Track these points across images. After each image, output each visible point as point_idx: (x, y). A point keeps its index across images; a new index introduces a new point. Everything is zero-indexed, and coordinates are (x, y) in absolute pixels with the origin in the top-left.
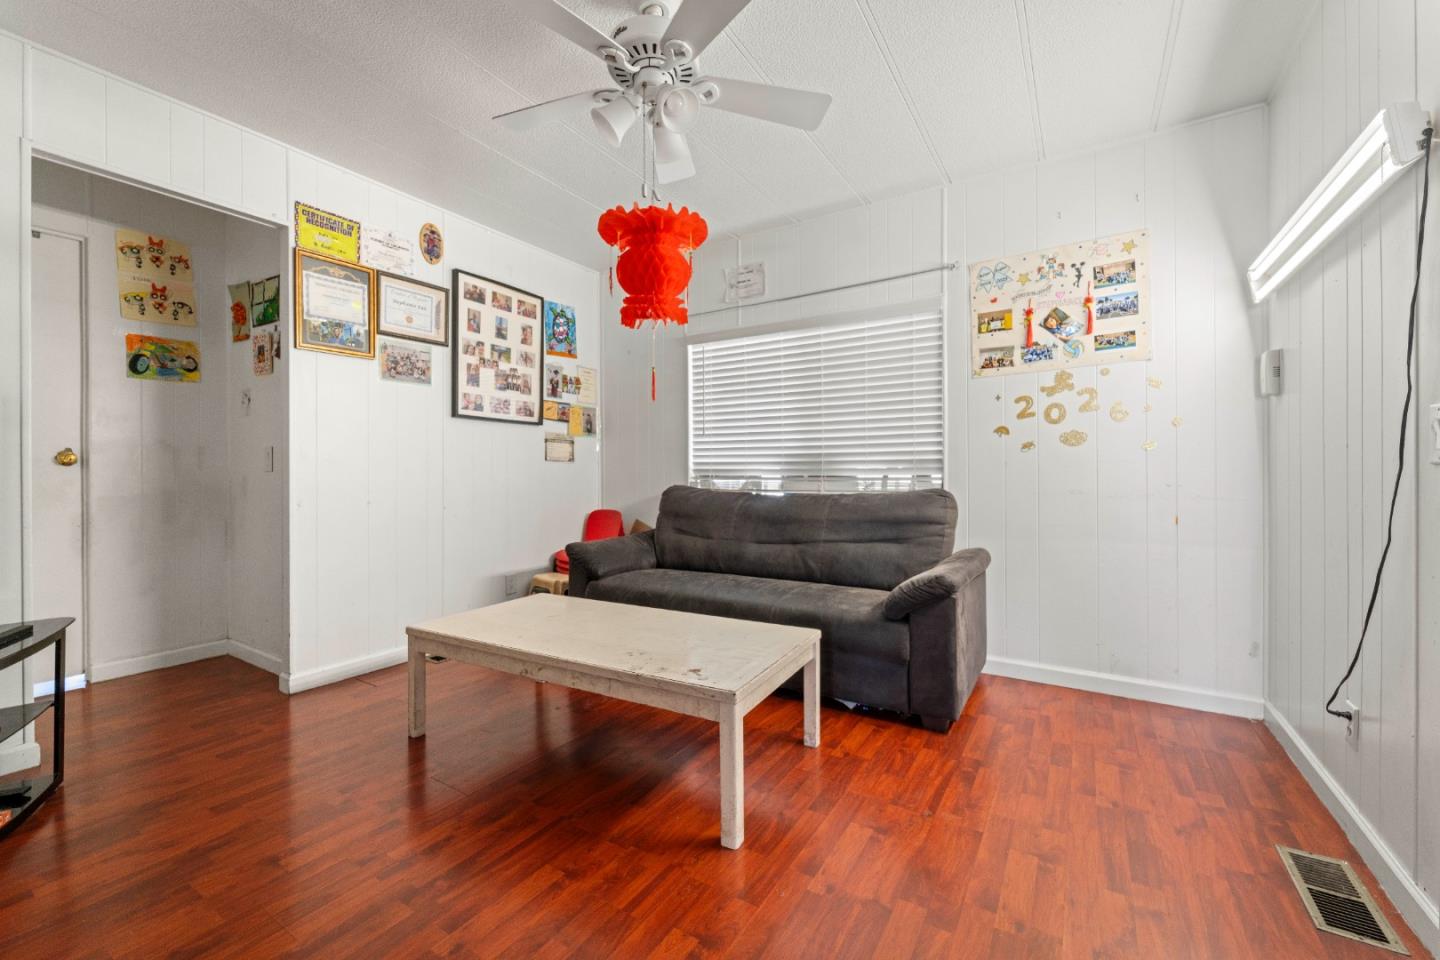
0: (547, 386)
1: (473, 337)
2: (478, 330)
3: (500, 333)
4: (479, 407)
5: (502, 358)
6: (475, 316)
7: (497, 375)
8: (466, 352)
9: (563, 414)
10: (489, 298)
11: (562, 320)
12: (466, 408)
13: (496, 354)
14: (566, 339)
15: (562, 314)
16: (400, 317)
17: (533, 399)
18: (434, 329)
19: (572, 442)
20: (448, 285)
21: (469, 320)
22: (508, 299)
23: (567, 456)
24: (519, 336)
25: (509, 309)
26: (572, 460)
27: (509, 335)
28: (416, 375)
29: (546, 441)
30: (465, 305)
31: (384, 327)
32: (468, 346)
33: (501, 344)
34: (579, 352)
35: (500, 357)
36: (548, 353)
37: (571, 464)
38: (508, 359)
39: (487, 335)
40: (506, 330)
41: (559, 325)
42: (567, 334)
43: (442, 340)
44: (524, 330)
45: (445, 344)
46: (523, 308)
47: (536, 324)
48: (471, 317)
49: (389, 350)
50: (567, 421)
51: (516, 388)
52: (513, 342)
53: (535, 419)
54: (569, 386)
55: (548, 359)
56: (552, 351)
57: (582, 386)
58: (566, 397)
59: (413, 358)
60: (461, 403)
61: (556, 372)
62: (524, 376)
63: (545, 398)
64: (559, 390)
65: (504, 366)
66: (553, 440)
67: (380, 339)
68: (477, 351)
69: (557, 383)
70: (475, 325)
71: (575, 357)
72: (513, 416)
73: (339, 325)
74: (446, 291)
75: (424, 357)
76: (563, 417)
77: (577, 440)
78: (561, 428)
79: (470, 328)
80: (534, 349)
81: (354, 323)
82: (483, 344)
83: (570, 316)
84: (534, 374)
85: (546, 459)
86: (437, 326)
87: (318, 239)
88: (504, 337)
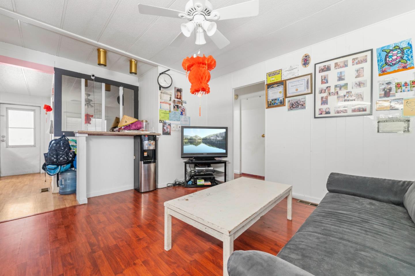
0: (379, 93)
1: (324, 86)
3: (340, 79)
5: (342, 89)
6: (325, 77)
13: (338, 89)
14: (399, 61)
16: (294, 90)
18: (306, 89)
19: (409, 121)
21: (322, 80)
23: (403, 129)
24: (355, 74)
28: (300, 107)
29: (379, 122)
30: (319, 76)
31: (288, 95)
32: (322, 90)
33: (342, 83)
35: (340, 89)
37: (407, 134)
38: (346, 88)
39: (333, 81)
40: (344, 76)
42: (402, 58)
43: (310, 92)
45: (311, 93)
46: (356, 61)
47: (367, 64)
48: (323, 78)
49: (291, 102)
52: (350, 79)
54: (404, 88)
56: (383, 73)
59: (299, 102)
61: (388, 83)
66: (385, 121)
67: (287, 100)
68: (327, 91)
69: (390, 89)
70: (325, 80)
72: (351, 113)
73: (276, 99)
74: (311, 74)
75: (303, 100)
77: (412, 119)
78: (396, 114)
79: (322, 83)
81: (280, 97)
82: (330, 87)
84: (365, 90)
85: (378, 132)
86: (308, 88)
87: (272, 79)
88: (343, 79)
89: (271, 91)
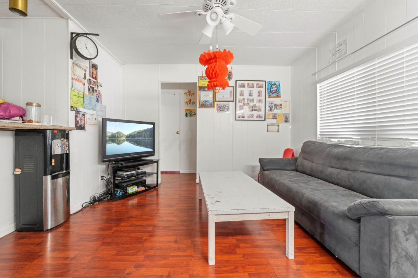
0: (268, 108)
1: (242, 98)
3: (250, 95)
4: (244, 117)
5: (251, 102)
6: (242, 92)
7: (249, 107)
8: (239, 102)
9: (275, 116)
10: (246, 85)
11: (274, 86)
12: (239, 117)
13: (249, 101)
14: (276, 92)
15: (275, 84)
16: (221, 96)
17: (262, 113)
18: (230, 98)
19: (279, 126)
20: (234, 85)
21: (240, 93)
22: (253, 84)
23: (277, 130)
24: (257, 94)
25: (253, 87)
26: (278, 131)
28: (225, 110)
29: (268, 125)
30: (238, 89)
31: (217, 100)
32: (240, 100)
33: (251, 98)
34: (281, 96)
35: (250, 102)
36: (268, 98)
37: (278, 133)
38: (253, 102)
39: (246, 96)
40: (252, 94)
41: (273, 88)
42: (277, 90)
43: (232, 100)
44: (259, 92)
45: (233, 101)
46: (258, 86)
47: (263, 90)
48: (241, 92)
49: (218, 105)
50: (276, 119)
51: (256, 110)
53: (263, 119)
54: (277, 107)
55: (268, 99)
56: (270, 97)
57: (283, 106)
58: (275, 111)
59: (225, 106)
60: (237, 117)
61: (272, 103)
62: (259, 106)
63: (267, 111)
64: (273, 109)
65: (252, 104)
66: (270, 125)
67: (216, 103)
68: (243, 101)
69: (272, 107)
70: (242, 94)
71: (280, 97)
72: (255, 118)
73: (207, 101)
74: (233, 87)
75: (227, 105)
76: (275, 117)
77: (280, 125)
78: (274, 121)
79: (240, 95)
80: (262, 98)
81: (210, 100)
82: (244, 99)
83: (277, 84)
84: (262, 105)
85: (267, 131)
86: (231, 97)
87: (203, 83)
88: (251, 96)
89: (203, 93)
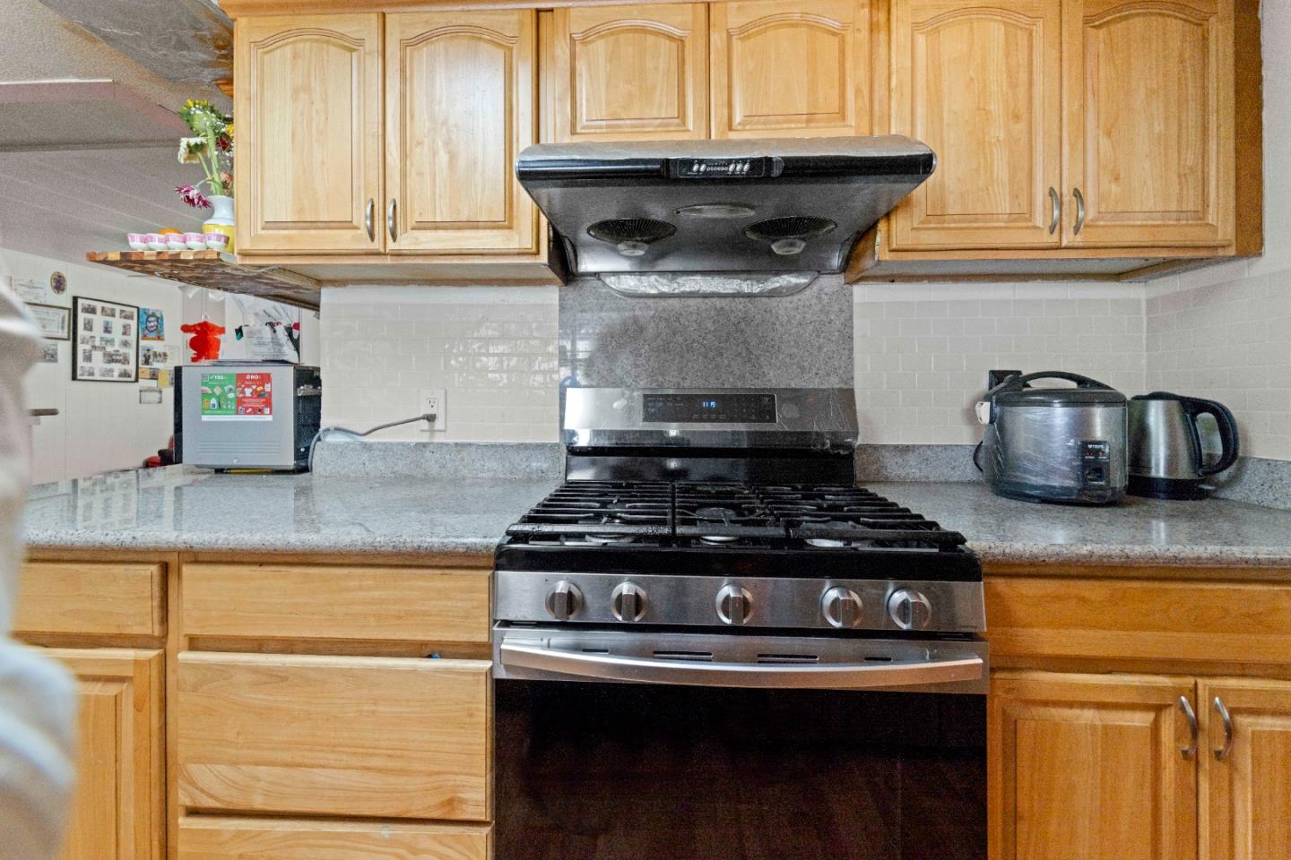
0: (141, 359)
1: (88, 334)
2: (91, 330)
3: (107, 330)
4: (92, 374)
5: (108, 345)
6: (89, 322)
7: (104, 354)
8: (83, 343)
9: (154, 375)
10: (99, 311)
11: (152, 319)
12: (83, 375)
13: (104, 343)
14: (156, 330)
15: (153, 315)
17: (131, 367)
18: (60, 331)
19: (161, 392)
20: (70, 305)
21: (85, 324)
22: (113, 310)
23: (158, 400)
24: (121, 330)
25: (113, 315)
26: (160, 402)
27: (114, 330)
28: (47, 358)
29: (141, 391)
30: (82, 317)
32: (84, 339)
33: (108, 336)
34: (166, 337)
35: (106, 344)
36: (143, 339)
37: (159, 405)
38: (113, 345)
39: (98, 331)
40: (111, 328)
41: (150, 322)
42: (157, 327)
43: (66, 337)
44: (124, 327)
45: (68, 339)
46: (123, 314)
47: (133, 323)
48: (87, 322)
50: (157, 379)
51: (117, 361)
52: (117, 335)
53: (133, 379)
54: (158, 358)
55: (142, 343)
56: (145, 337)
57: (168, 358)
58: (156, 365)
60: (79, 372)
61: (148, 350)
62: (124, 354)
63: (140, 365)
64: (151, 360)
65: (110, 349)
66: (146, 391)
68: (90, 342)
69: (149, 356)
70: (89, 326)
71: (163, 340)
72: (116, 377)
74: (69, 309)
75: (54, 347)
76: (154, 376)
77: (163, 390)
78: (153, 383)
79: (85, 328)
80: (132, 338)
82: (94, 337)
83: (159, 315)
84: (131, 353)
85: (140, 402)
86: (63, 328)
88: (109, 332)
